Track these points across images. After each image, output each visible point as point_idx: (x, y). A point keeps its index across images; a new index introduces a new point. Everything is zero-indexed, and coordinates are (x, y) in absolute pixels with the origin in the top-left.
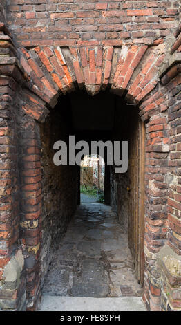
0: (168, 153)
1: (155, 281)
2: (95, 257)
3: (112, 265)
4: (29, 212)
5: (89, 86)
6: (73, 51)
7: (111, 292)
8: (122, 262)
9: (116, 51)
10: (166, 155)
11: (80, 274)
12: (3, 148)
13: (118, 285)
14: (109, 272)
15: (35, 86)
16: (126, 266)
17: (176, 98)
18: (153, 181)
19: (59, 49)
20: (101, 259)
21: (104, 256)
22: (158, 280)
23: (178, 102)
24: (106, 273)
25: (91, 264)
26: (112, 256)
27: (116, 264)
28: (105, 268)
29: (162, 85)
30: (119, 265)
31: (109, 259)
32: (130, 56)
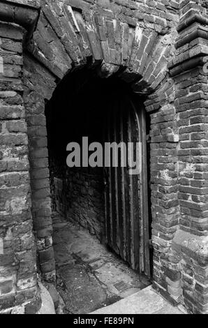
0: (177, 142)
1: (175, 267)
2: (69, 262)
3: (92, 265)
4: (43, 228)
5: (108, 65)
6: (87, 18)
7: (107, 292)
8: (99, 259)
9: (131, 30)
10: (175, 144)
11: (64, 286)
12: (20, 138)
13: (110, 283)
14: (94, 273)
15: (39, 52)
16: (106, 262)
17: (188, 89)
18: (167, 170)
19: (70, 8)
20: (76, 262)
21: (78, 259)
22: (178, 264)
23: (190, 94)
24: (91, 276)
25: (70, 271)
26: (85, 256)
27: (95, 263)
28: (87, 271)
29: (170, 76)
30: (99, 263)
31: (85, 260)
32: (144, 40)
